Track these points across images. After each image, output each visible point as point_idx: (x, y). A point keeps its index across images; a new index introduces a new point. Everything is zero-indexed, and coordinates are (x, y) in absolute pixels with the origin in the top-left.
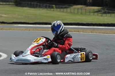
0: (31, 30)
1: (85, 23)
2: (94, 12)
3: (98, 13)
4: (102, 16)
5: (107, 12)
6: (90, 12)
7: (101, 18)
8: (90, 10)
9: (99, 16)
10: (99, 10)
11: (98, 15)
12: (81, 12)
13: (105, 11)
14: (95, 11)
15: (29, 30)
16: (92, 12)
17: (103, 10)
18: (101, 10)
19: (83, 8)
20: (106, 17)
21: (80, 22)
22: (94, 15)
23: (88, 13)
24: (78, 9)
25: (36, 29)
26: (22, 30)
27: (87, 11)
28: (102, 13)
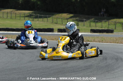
1: (15, 28)
2: (25, 17)
3: (29, 18)
4: (33, 21)
5: (39, 16)
6: (20, 17)
8: (20, 14)
10: (31, 14)
11: (29, 19)
12: (11, 17)
13: (37, 15)
14: (26, 15)
16: (23, 17)
17: (34, 14)
18: (33, 14)
19: (12, 12)
20: (38, 22)
21: (10, 28)
22: (24, 19)
23: (19, 18)
24: (7, 13)
27: (17, 16)
28: (33, 18)
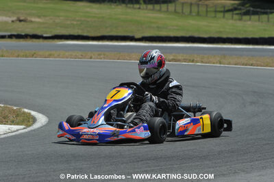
0: (93, 57)
7: (239, 24)
9: (236, 20)
15: (91, 58)
25: (104, 55)
26: (76, 57)
